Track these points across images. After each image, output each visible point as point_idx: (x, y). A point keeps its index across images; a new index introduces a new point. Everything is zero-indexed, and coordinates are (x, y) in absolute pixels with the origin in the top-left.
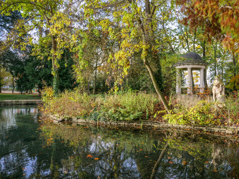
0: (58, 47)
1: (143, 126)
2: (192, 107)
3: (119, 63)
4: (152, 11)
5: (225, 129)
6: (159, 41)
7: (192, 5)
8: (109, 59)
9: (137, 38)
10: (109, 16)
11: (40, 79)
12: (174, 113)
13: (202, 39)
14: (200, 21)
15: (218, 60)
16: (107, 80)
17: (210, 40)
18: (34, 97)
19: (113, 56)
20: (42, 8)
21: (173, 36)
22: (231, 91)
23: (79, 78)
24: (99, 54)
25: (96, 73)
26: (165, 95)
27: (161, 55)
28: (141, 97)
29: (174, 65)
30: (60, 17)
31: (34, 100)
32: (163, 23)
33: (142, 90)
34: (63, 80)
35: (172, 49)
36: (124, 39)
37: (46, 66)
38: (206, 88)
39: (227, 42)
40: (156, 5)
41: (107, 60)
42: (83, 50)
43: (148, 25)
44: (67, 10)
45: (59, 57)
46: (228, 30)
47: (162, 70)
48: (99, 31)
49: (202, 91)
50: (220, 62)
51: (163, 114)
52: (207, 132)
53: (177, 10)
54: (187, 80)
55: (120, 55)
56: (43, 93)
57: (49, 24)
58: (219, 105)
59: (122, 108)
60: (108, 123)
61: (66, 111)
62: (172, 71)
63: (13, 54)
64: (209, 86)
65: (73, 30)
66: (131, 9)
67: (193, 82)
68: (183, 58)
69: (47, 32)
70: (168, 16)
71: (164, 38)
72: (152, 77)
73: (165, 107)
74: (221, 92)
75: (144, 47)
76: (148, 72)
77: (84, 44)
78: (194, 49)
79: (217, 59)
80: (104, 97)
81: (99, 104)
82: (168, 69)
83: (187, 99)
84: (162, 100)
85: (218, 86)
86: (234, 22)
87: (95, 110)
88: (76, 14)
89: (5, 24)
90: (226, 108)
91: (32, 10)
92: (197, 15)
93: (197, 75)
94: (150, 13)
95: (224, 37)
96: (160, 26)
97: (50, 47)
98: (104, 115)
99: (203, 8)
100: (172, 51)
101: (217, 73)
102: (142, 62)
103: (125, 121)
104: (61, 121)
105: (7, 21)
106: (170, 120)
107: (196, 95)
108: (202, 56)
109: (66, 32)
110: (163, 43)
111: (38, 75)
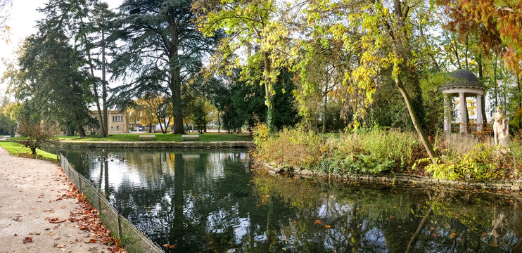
0: (272, 66)
1: (397, 182)
2: (467, 152)
3: (359, 85)
4: (404, 12)
5: (510, 185)
6: (417, 52)
7: (459, 6)
8: (345, 80)
9: (385, 48)
10: (341, 19)
11: (250, 112)
12: (441, 163)
13: (476, 52)
14: (472, 27)
15: (500, 83)
16: (342, 111)
17: (487, 53)
18: (244, 137)
19: (350, 75)
20: (251, 20)
21: (436, 45)
22: (517, 129)
23: (303, 109)
24: (330, 72)
25: (326, 100)
26: (428, 134)
27: (420, 72)
28: (392, 138)
29: (440, 89)
30: (274, 28)
31: (244, 142)
32: (420, 28)
33: (394, 126)
34: (281, 112)
35: (437, 65)
36: (366, 50)
37: (258, 94)
38: (485, 125)
39: (510, 58)
40: (409, 5)
41: (341, 81)
42: (307, 68)
43: (400, 30)
44: (282, 19)
45: (274, 79)
46: (510, 41)
47: (423, 95)
48: (329, 40)
49: (479, 129)
50: (501, 86)
51: (426, 164)
52: (487, 189)
53: (440, 12)
54: (459, 112)
55: (361, 73)
56: (255, 132)
57: (260, 37)
58: (502, 150)
59: (365, 154)
60: (345, 176)
61: (286, 158)
62: (437, 98)
63: (218, 82)
64: (488, 121)
65: (291, 41)
66: (375, 11)
67: (467, 114)
68: (452, 78)
69: (257, 48)
70: (427, 19)
71: (424, 48)
72: (408, 107)
73: (429, 153)
74: (504, 130)
75: (395, 61)
76: (403, 98)
77: (308, 60)
78: (467, 65)
79: (498, 81)
80: (338, 137)
81: (331, 148)
82: (432, 94)
83: (459, 142)
84: (424, 142)
85: (500, 121)
86: (517, 30)
87: (326, 156)
88: (296, 21)
89: (208, 47)
90: (511, 154)
91: (238, 24)
92: (468, 18)
93: (472, 104)
94: (401, 15)
95: (505, 50)
96: (417, 32)
97: (262, 68)
98: (339, 165)
99: (475, 9)
100: (437, 68)
101: (499, 101)
102: (393, 83)
103: (370, 174)
104: (279, 172)
105: (210, 43)
106: (435, 173)
107: (473, 135)
108: (478, 75)
109: (282, 45)
110: (422, 56)
111: (247, 107)
